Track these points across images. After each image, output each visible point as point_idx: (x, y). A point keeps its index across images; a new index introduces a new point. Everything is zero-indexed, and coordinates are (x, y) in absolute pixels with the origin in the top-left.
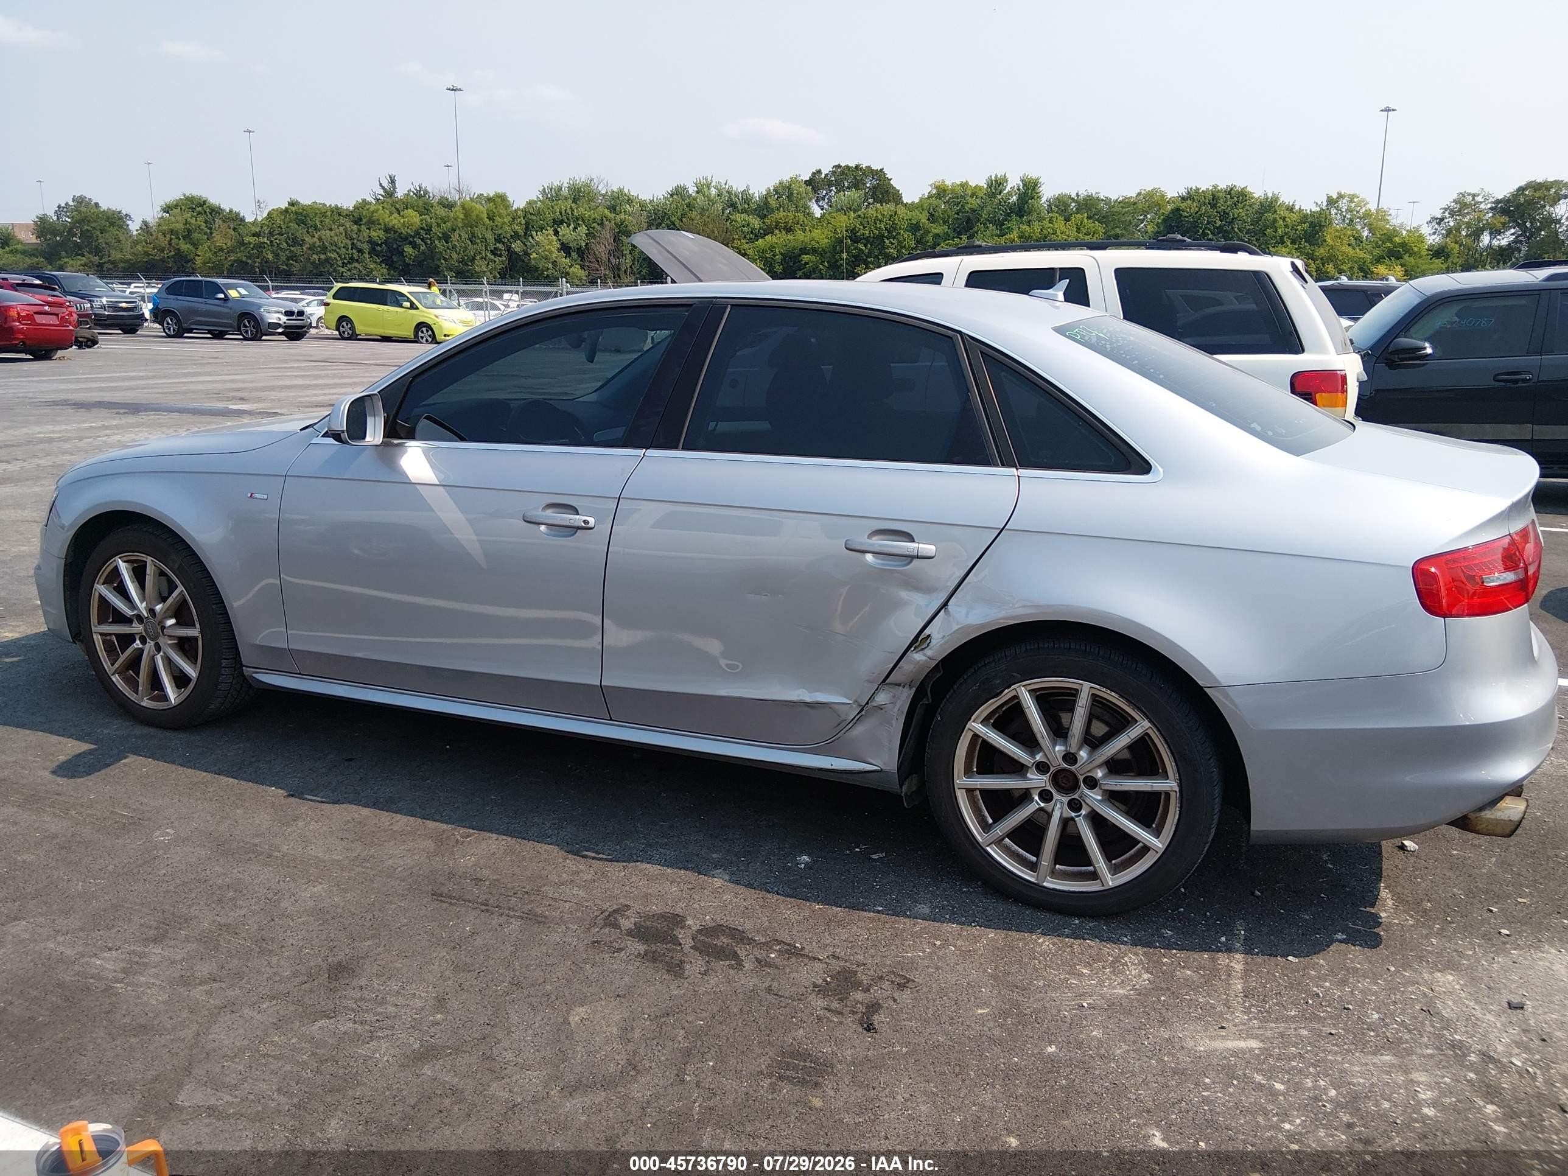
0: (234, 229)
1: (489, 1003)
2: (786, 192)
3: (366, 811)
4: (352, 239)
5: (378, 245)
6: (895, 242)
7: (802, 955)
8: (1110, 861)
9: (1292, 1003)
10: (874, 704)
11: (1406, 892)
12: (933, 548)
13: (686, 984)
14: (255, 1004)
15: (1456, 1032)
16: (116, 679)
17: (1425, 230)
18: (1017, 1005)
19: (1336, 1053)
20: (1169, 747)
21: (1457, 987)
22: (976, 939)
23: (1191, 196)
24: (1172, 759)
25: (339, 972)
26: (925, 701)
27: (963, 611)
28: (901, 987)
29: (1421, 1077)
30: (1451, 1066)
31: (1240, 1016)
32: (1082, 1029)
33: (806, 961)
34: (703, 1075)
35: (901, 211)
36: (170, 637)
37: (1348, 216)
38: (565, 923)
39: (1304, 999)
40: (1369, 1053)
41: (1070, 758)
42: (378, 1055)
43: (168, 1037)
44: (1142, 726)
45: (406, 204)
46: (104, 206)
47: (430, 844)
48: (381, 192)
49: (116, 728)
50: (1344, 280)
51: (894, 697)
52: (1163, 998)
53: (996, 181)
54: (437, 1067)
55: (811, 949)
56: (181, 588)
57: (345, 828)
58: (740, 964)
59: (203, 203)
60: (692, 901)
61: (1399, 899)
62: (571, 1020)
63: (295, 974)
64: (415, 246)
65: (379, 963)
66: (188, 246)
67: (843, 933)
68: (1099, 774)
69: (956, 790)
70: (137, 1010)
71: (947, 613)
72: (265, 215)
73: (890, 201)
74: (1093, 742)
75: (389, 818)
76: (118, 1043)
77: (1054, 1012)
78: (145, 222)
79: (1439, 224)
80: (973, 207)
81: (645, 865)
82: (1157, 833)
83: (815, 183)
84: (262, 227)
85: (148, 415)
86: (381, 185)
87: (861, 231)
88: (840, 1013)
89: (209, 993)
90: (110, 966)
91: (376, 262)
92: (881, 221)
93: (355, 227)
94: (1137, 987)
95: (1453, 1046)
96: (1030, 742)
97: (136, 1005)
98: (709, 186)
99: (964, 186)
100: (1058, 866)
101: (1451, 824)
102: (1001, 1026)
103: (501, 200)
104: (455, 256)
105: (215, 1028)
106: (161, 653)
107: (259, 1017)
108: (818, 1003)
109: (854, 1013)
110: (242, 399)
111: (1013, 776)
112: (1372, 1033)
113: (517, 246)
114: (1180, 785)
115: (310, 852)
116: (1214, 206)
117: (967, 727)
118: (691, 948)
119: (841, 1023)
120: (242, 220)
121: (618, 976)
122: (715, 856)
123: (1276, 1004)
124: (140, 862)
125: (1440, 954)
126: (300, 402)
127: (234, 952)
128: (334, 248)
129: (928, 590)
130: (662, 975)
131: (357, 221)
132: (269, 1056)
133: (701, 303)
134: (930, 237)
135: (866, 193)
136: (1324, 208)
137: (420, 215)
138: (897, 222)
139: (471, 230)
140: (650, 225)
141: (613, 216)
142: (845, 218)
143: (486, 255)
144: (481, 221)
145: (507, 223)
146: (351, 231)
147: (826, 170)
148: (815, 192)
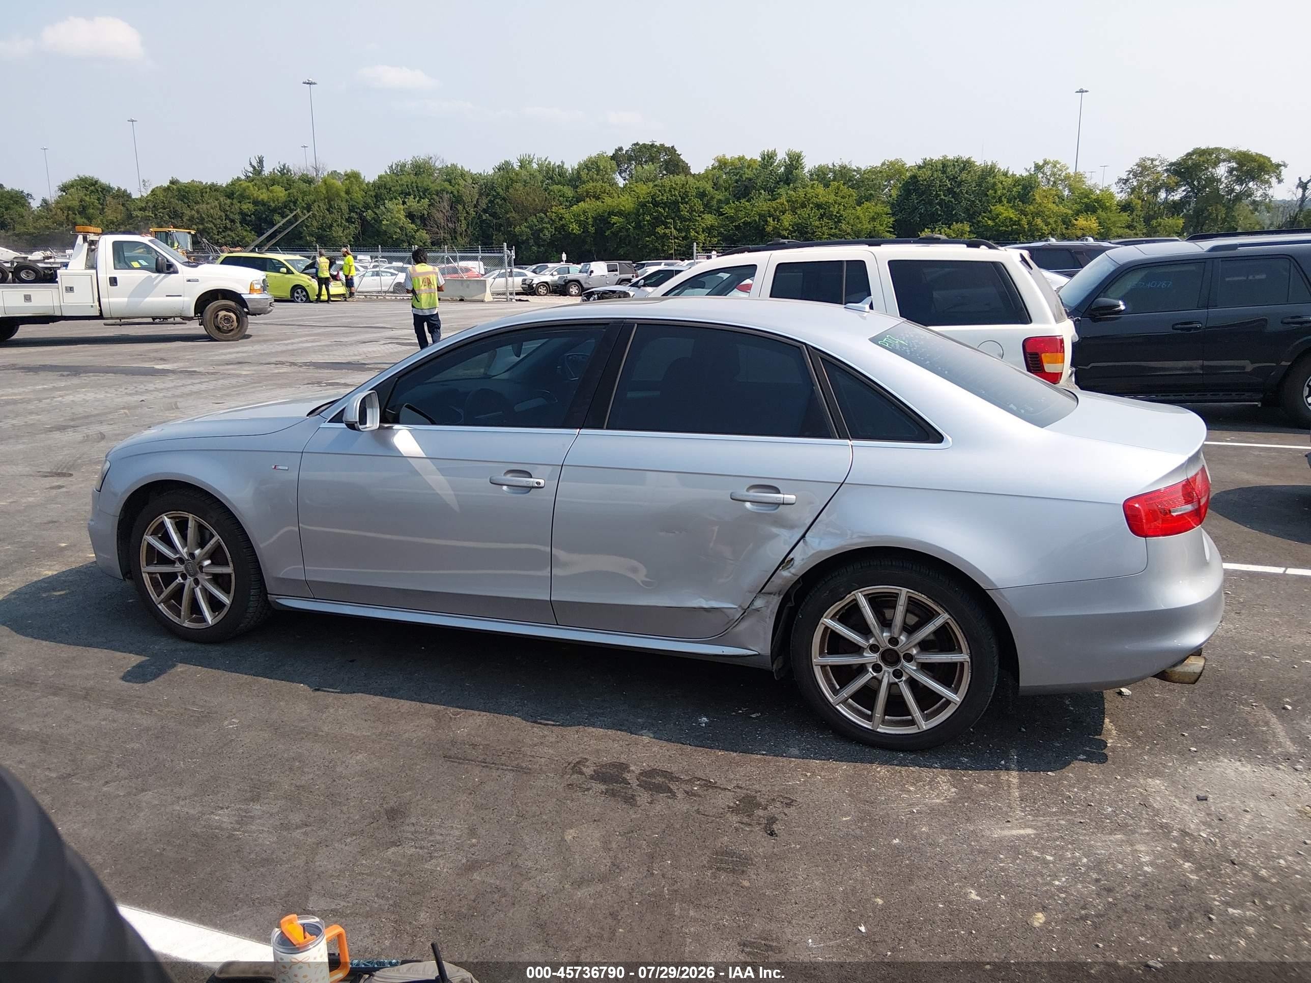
0: (123, 205)
1: (506, 829)
2: (592, 166)
3: (377, 699)
4: (225, 211)
5: (248, 215)
6: (688, 206)
7: (716, 787)
8: (923, 712)
9: (1053, 803)
10: (753, 608)
11: (1125, 724)
12: (793, 497)
13: (640, 811)
14: (341, 839)
15: (1163, 818)
16: (161, 607)
17: (1114, 189)
18: (869, 814)
19: (1085, 835)
20: (963, 631)
21: (1163, 788)
22: (835, 770)
23: (927, 165)
24: (965, 639)
25: (394, 814)
26: (789, 605)
27: (817, 541)
28: (788, 805)
29: (1141, 847)
30: (1161, 839)
31: (1019, 813)
32: (915, 827)
33: (720, 791)
34: (666, 870)
35: (691, 180)
36: (207, 574)
37: (1052, 179)
38: (545, 773)
39: (1061, 800)
40: (1107, 834)
41: (894, 641)
42: (439, 869)
43: (287, 866)
44: (943, 617)
45: (273, 181)
46: (8, 187)
47: (431, 721)
48: (251, 169)
49: (163, 645)
50: (1053, 241)
51: (767, 602)
52: (966, 804)
53: (768, 155)
54: (483, 874)
55: (721, 782)
56: (217, 537)
57: (366, 711)
58: (674, 795)
59: (95, 183)
60: (631, 753)
61: (1120, 729)
62: (566, 838)
63: (363, 817)
64: (281, 215)
65: (421, 806)
66: (84, 220)
67: (742, 771)
68: (914, 651)
69: (814, 667)
70: (258, 849)
71: (805, 542)
72: (149, 192)
73: (680, 172)
74: (910, 630)
75: (395, 704)
76: (252, 872)
77: (895, 817)
78: (44, 200)
79: (1125, 184)
80: (749, 176)
81: (591, 729)
82: (956, 691)
83: (618, 159)
84: (147, 203)
85: (89, 377)
86: (251, 164)
87: (661, 197)
88: (750, 825)
89: (305, 834)
90: (225, 819)
91: (246, 230)
92: (675, 189)
93: (228, 201)
94: (948, 797)
95: (1162, 827)
96: (865, 631)
97: (256, 845)
98: (530, 162)
99: (741, 159)
100: (886, 717)
101: (1154, 676)
102: (860, 828)
103: (353, 177)
104: (315, 224)
105: (317, 858)
106: (200, 586)
107: (347, 848)
108: (734, 819)
109: (759, 824)
110: (162, 359)
111: (853, 655)
112: (1108, 821)
113: (369, 214)
114: (971, 658)
115: (345, 731)
116: (944, 172)
117: (821, 621)
118: (638, 785)
119: (751, 831)
120: (129, 196)
121: (591, 808)
122: (639, 720)
123: (1043, 805)
124: (221, 744)
125: (1150, 766)
126: (212, 361)
127: (314, 805)
128: (210, 219)
129: (791, 526)
130: (621, 805)
131: (231, 196)
132: (363, 874)
133: (615, 323)
134: (714, 203)
135: (660, 166)
136: (1032, 173)
137: (286, 190)
138: (688, 190)
139: (329, 202)
140: (481, 195)
141: (450, 188)
142: (645, 187)
143: (341, 223)
144: (338, 195)
145: (359, 195)
146: (225, 204)
147: (627, 147)
148: (618, 166)
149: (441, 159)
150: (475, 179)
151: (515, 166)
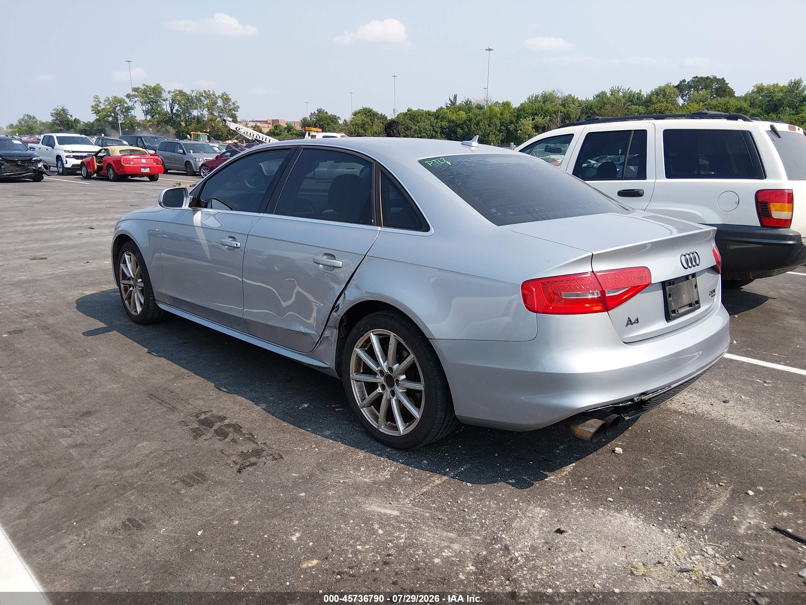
2: (661, 93)
4: (433, 126)
5: (444, 129)
7: (253, 441)
8: (406, 423)
10: (325, 335)
12: (341, 263)
18: (313, 476)
26: (341, 336)
27: (349, 294)
31: (407, 501)
32: (327, 490)
35: (733, 100)
38: (182, 413)
41: (390, 370)
45: (460, 108)
46: (329, 113)
48: (450, 103)
51: (332, 333)
53: (795, 83)
58: (224, 439)
59: (370, 111)
64: (462, 128)
66: (363, 131)
69: (351, 380)
72: (396, 116)
73: (726, 95)
77: (325, 481)
78: (345, 121)
80: (780, 98)
81: (239, 397)
83: (681, 88)
86: (450, 99)
93: (436, 121)
98: (618, 92)
99: (775, 86)
100: (388, 422)
102: (294, 482)
103: (507, 105)
104: (480, 133)
108: (234, 459)
109: (242, 465)
113: (512, 127)
117: (354, 350)
118: (214, 430)
119: (232, 467)
121: (174, 434)
122: (271, 398)
128: (425, 131)
129: (339, 283)
131: (437, 118)
135: (712, 92)
137: (466, 114)
138: (728, 107)
139: (490, 120)
140: (582, 113)
141: (563, 109)
142: (697, 105)
143: (495, 132)
144: (496, 116)
145: (508, 116)
146: (433, 122)
147: (688, 79)
148: (681, 92)
149: (561, 92)
150: (580, 103)
151: (608, 94)
